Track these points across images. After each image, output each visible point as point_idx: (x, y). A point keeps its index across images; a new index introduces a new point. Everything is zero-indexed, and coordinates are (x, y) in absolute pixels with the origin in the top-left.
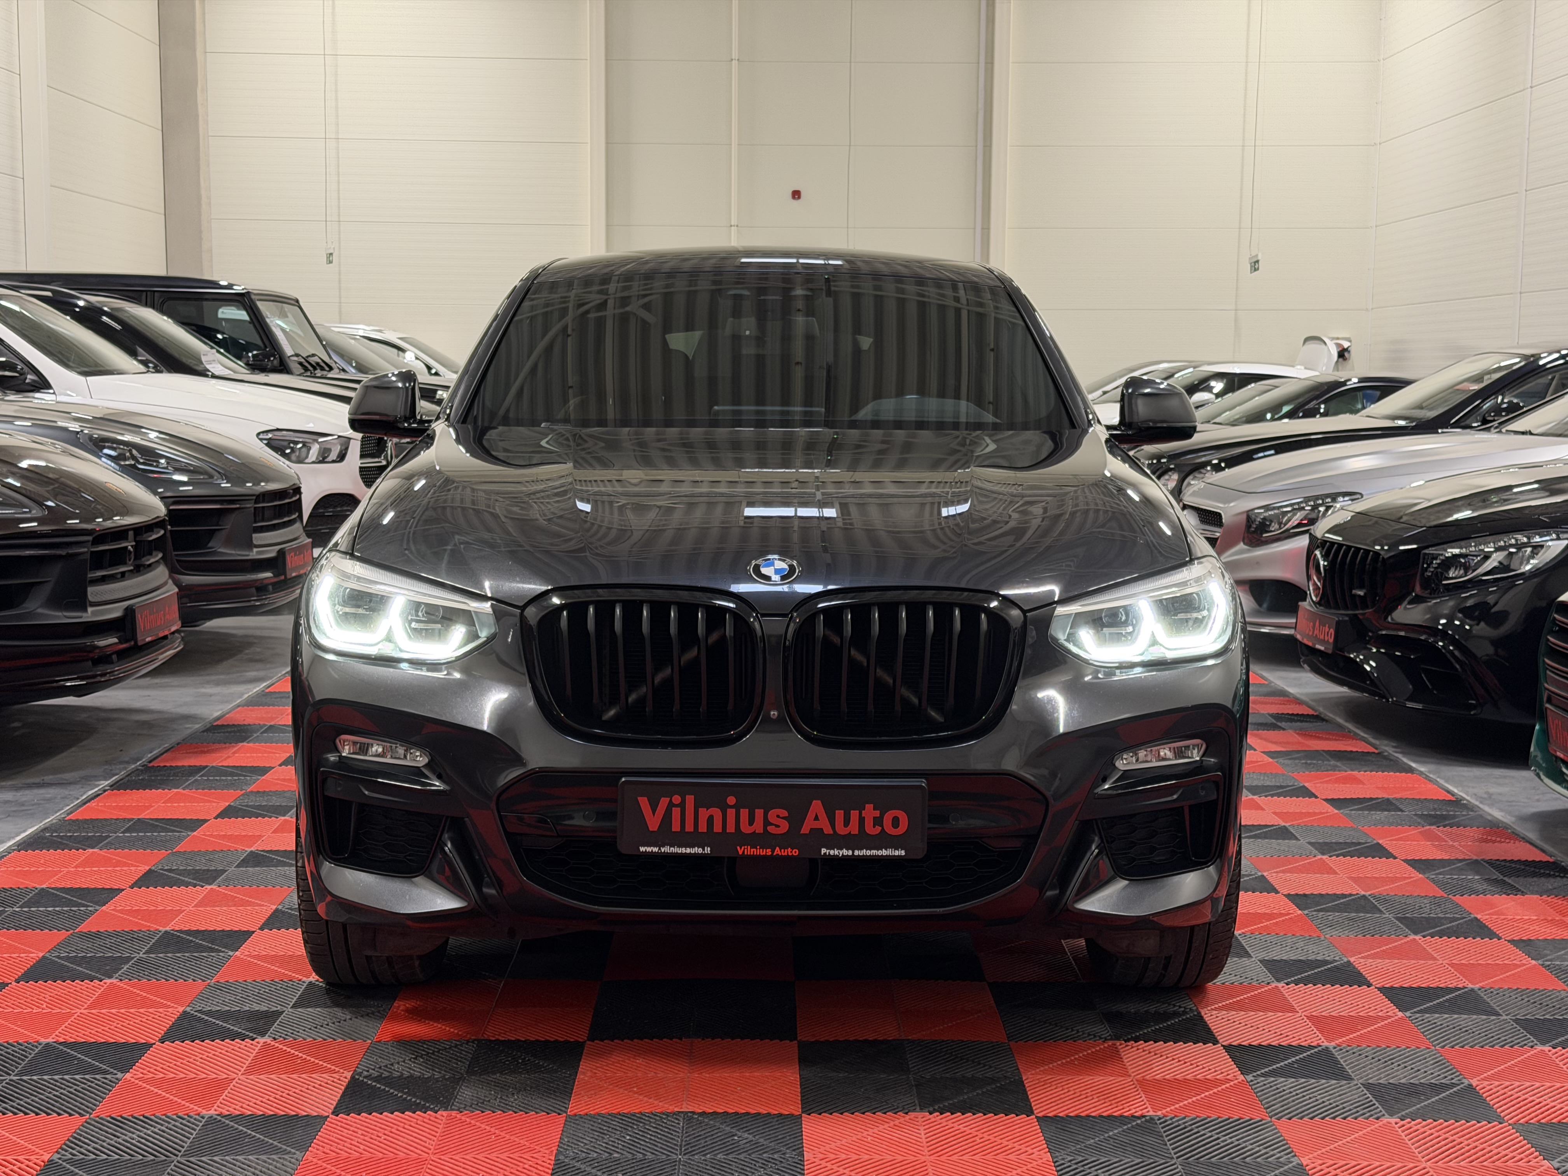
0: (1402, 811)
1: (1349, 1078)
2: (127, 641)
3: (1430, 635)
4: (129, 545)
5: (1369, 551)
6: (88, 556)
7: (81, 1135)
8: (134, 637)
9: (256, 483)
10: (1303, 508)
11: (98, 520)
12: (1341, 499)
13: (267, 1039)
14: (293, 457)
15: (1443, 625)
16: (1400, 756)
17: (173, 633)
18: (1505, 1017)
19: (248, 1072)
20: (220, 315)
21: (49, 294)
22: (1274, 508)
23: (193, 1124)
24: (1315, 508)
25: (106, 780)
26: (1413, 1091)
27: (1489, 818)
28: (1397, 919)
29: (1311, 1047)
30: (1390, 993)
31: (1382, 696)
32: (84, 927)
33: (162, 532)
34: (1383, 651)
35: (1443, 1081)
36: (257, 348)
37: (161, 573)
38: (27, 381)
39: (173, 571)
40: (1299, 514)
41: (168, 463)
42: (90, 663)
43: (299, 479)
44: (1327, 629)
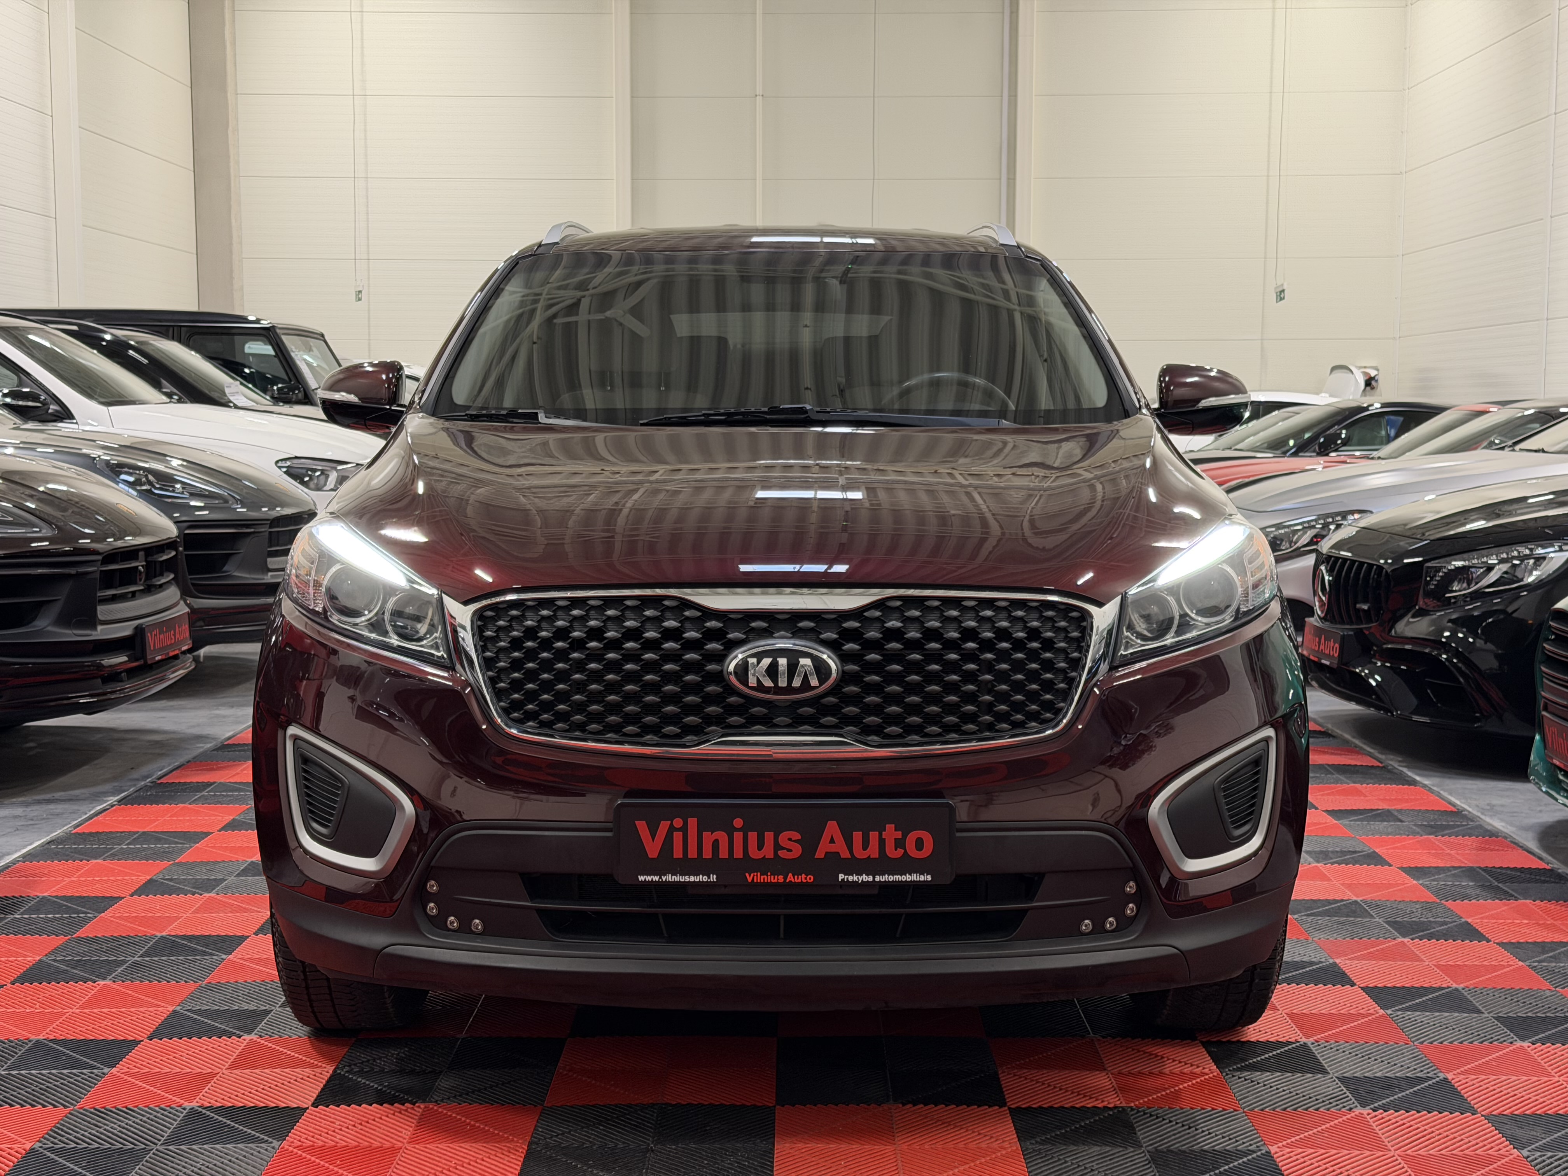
0: (1401, 821)
1: (1324, 1072)
2: (137, 660)
3: (1433, 648)
4: (139, 564)
5: (1374, 565)
6: (98, 575)
7: (64, 1125)
8: (143, 655)
9: (272, 508)
10: (1314, 527)
11: (109, 540)
12: (1350, 517)
13: (253, 1036)
14: (312, 485)
15: (1446, 637)
16: (1405, 770)
17: (184, 653)
18: (1487, 1015)
19: (232, 1067)
20: (247, 350)
21: (75, 328)
22: (1285, 527)
23: (175, 1115)
24: (1326, 526)
25: (113, 794)
26: (1388, 1085)
27: (1489, 828)
28: (1388, 923)
29: (1288, 1043)
30: (1373, 992)
31: (1387, 711)
32: (81, 933)
33: (173, 553)
34: (1388, 665)
35: (1418, 1075)
36: (282, 381)
37: (172, 593)
38: (50, 411)
39: (185, 593)
40: (1309, 532)
41: (183, 488)
42: (99, 680)
43: (315, 505)
44: (1332, 644)
